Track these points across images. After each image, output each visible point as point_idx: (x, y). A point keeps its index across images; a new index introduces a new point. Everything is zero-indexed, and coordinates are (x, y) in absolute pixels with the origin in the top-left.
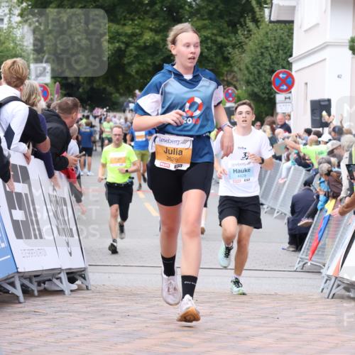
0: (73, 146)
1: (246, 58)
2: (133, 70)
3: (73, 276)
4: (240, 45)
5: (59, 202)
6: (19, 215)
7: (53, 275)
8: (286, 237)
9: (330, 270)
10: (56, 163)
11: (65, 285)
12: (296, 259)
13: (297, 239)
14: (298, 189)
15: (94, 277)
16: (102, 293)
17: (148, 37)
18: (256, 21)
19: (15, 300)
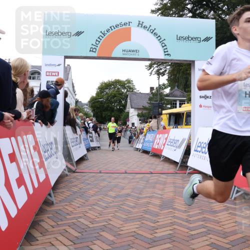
0: (98, 129)
1: (123, 117)
2: (107, 118)
3: (98, 147)
4: (122, 115)
5: (97, 137)
6: (91, 139)
7: (96, 147)
8: (128, 142)
9: (134, 147)
10: (96, 131)
11: (97, 149)
12: (130, 145)
13: (130, 142)
14: (130, 135)
15: (101, 148)
16: (102, 150)
17: (109, 114)
18: (124, 112)
19: (90, 151)
